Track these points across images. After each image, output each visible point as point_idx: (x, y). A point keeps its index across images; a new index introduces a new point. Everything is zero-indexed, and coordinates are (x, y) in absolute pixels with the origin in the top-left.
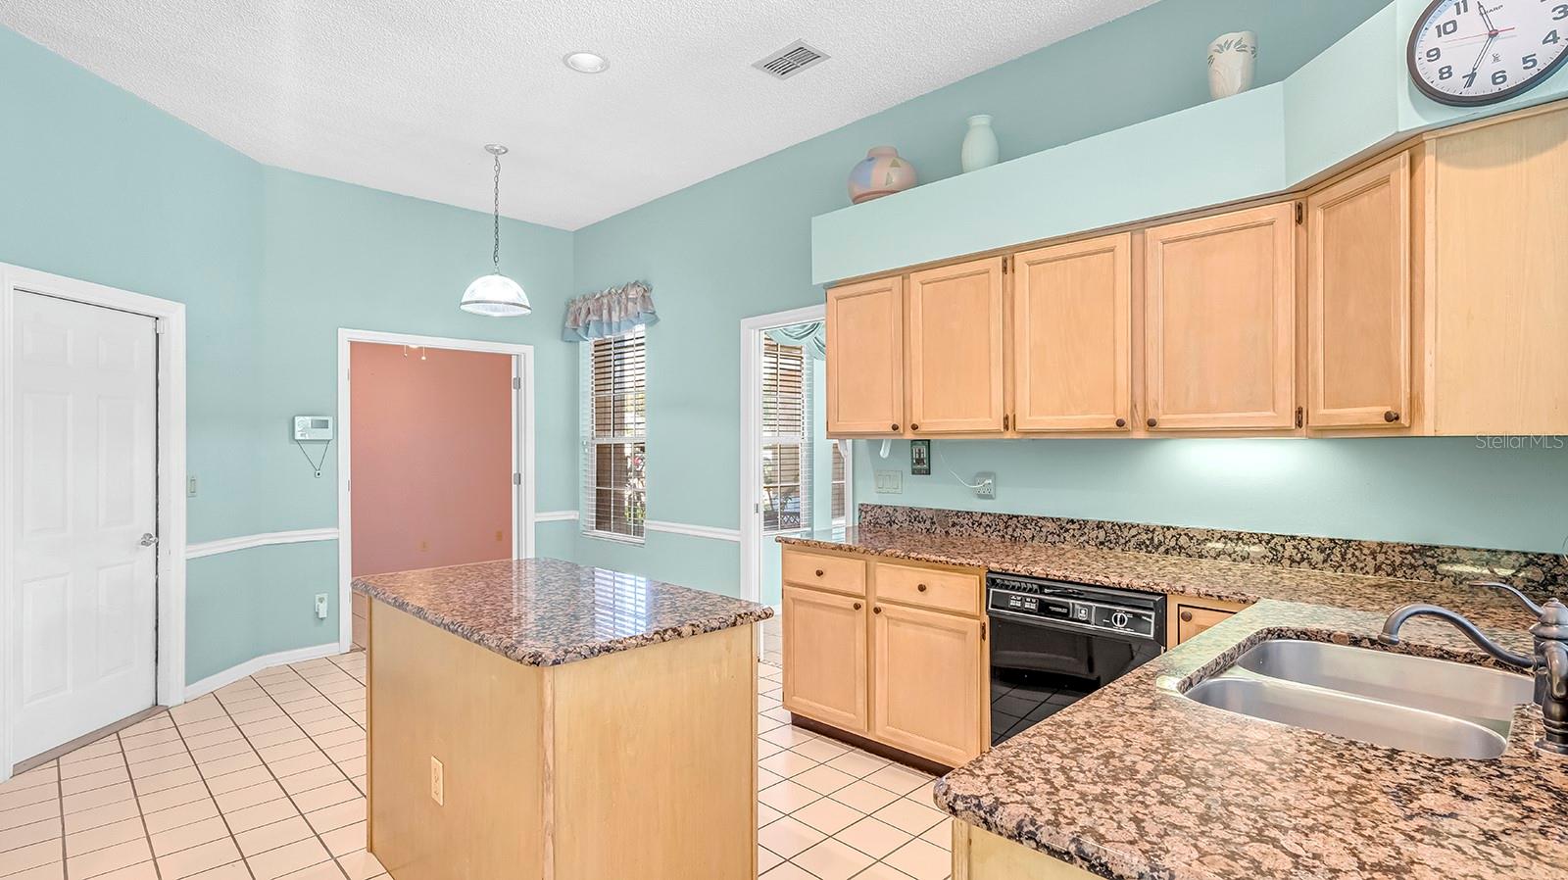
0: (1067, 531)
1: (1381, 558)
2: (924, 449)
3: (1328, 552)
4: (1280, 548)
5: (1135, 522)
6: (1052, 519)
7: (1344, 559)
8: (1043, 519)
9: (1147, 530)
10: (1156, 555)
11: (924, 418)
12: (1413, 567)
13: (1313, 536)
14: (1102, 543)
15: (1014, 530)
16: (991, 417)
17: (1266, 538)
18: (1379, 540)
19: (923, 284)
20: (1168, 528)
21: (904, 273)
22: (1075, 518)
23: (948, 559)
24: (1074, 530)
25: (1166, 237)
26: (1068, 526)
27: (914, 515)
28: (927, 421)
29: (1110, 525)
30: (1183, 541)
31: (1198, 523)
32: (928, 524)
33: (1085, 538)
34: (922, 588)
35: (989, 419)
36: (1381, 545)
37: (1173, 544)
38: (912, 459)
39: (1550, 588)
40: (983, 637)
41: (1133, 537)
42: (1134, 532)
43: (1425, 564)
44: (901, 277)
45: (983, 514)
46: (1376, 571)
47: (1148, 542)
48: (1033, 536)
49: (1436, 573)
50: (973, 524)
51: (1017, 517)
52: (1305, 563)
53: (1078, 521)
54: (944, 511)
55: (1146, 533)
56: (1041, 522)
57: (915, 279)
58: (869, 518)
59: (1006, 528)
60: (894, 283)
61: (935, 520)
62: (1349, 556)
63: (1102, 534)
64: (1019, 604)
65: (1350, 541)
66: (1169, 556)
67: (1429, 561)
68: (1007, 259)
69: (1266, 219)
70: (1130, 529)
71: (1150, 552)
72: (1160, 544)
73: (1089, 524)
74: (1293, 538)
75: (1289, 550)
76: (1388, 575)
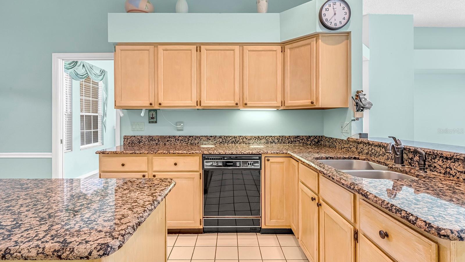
0: (210, 139)
1: (289, 140)
2: (154, 113)
3: (279, 139)
4: (268, 139)
5: (231, 135)
6: (205, 136)
7: (282, 141)
8: (202, 136)
9: (234, 137)
10: (237, 145)
11: (163, 101)
12: (295, 141)
13: (275, 136)
14: (221, 143)
15: (191, 141)
16: (191, 101)
17: (265, 137)
18: (289, 135)
19: (163, 50)
20: (240, 136)
21: (156, 45)
22: (212, 135)
23: (187, 152)
24: (212, 139)
25: (249, 49)
26: (210, 138)
27: (151, 139)
28: (165, 102)
29: (224, 137)
30: (244, 140)
31: (248, 134)
32: (157, 142)
33: (216, 141)
34: (176, 164)
35: (191, 102)
36: (289, 136)
37: (242, 141)
38: (149, 117)
39: (318, 143)
40: (200, 179)
41: (230, 140)
42: (231, 138)
43: (298, 140)
44: (153, 46)
45: (179, 136)
46: (288, 143)
47: (235, 141)
48: (198, 142)
49: (300, 142)
50: (176, 140)
51: (193, 136)
52: (274, 143)
53: (213, 136)
54: (163, 136)
55: (234, 138)
56: (201, 138)
57: (161, 48)
58: (128, 141)
59: (188, 140)
60: (151, 48)
61: (160, 140)
62: (283, 140)
63: (221, 140)
64: (216, 164)
65: (283, 136)
66: (241, 144)
67: (298, 139)
68: (199, 47)
69: (275, 49)
70: (229, 137)
71: (235, 144)
72: (238, 141)
73: (217, 137)
74: (271, 136)
75: (270, 140)
76: (291, 144)
